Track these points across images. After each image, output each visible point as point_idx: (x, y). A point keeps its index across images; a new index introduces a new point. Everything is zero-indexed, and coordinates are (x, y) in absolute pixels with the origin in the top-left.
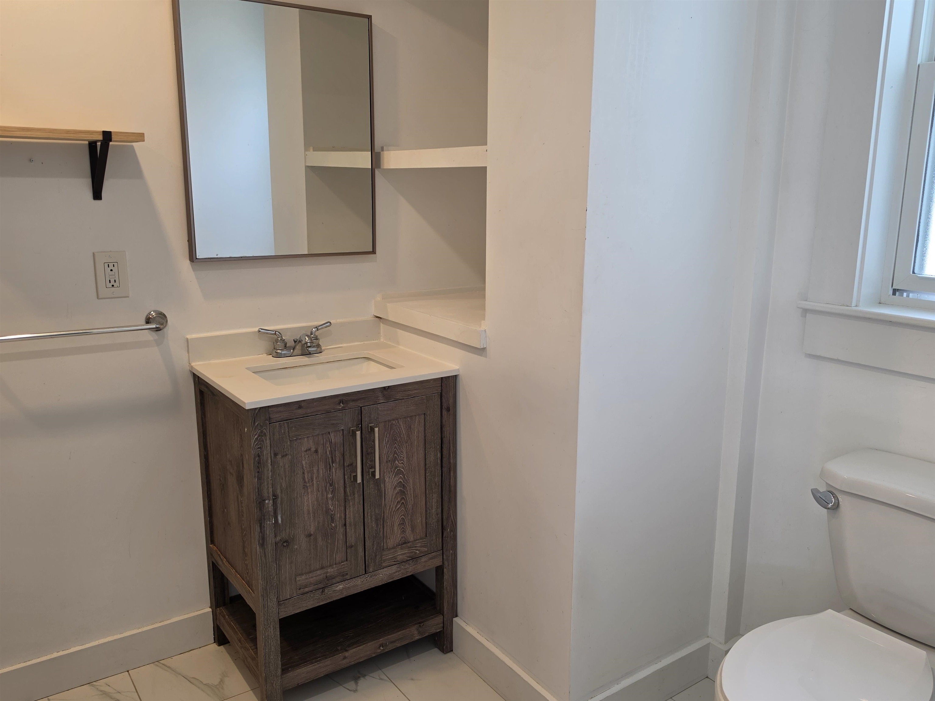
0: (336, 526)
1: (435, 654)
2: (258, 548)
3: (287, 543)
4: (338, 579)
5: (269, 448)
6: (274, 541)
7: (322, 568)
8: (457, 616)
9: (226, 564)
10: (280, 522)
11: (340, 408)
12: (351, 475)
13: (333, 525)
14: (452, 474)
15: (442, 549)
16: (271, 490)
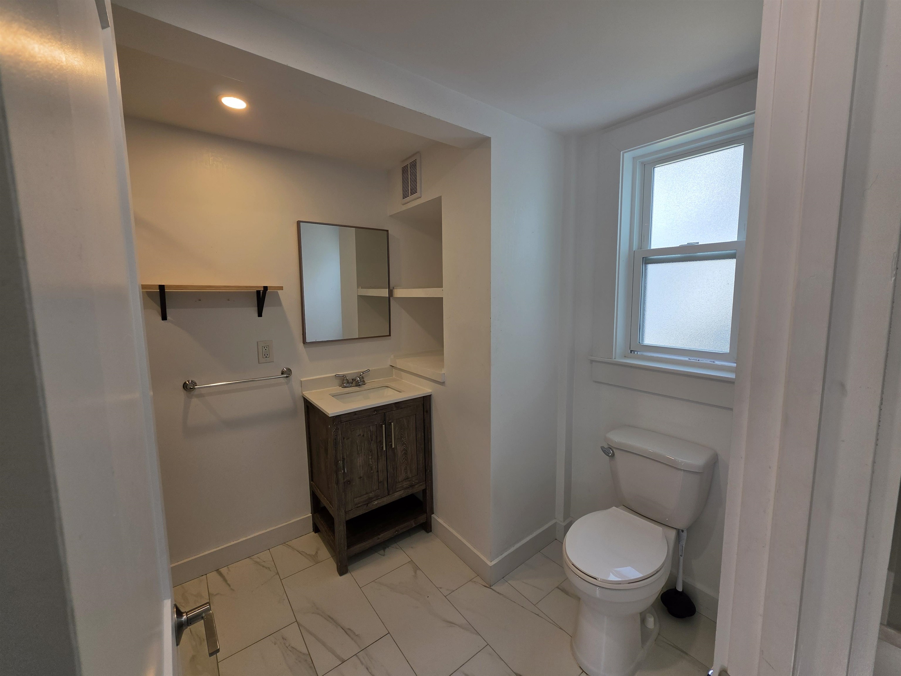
0: (373, 472)
1: (423, 533)
2: (335, 485)
3: (349, 482)
4: (374, 499)
5: (340, 435)
6: (343, 482)
7: (367, 493)
8: (433, 514)
9: (319, 492)
10: (346, 472)
11: (375, 413)
12: (380, 447)
13: (372, 472)
14: (429, 443)
15: (426, 481)
16: (341, 456)
